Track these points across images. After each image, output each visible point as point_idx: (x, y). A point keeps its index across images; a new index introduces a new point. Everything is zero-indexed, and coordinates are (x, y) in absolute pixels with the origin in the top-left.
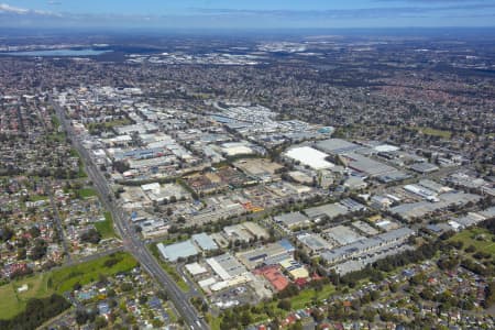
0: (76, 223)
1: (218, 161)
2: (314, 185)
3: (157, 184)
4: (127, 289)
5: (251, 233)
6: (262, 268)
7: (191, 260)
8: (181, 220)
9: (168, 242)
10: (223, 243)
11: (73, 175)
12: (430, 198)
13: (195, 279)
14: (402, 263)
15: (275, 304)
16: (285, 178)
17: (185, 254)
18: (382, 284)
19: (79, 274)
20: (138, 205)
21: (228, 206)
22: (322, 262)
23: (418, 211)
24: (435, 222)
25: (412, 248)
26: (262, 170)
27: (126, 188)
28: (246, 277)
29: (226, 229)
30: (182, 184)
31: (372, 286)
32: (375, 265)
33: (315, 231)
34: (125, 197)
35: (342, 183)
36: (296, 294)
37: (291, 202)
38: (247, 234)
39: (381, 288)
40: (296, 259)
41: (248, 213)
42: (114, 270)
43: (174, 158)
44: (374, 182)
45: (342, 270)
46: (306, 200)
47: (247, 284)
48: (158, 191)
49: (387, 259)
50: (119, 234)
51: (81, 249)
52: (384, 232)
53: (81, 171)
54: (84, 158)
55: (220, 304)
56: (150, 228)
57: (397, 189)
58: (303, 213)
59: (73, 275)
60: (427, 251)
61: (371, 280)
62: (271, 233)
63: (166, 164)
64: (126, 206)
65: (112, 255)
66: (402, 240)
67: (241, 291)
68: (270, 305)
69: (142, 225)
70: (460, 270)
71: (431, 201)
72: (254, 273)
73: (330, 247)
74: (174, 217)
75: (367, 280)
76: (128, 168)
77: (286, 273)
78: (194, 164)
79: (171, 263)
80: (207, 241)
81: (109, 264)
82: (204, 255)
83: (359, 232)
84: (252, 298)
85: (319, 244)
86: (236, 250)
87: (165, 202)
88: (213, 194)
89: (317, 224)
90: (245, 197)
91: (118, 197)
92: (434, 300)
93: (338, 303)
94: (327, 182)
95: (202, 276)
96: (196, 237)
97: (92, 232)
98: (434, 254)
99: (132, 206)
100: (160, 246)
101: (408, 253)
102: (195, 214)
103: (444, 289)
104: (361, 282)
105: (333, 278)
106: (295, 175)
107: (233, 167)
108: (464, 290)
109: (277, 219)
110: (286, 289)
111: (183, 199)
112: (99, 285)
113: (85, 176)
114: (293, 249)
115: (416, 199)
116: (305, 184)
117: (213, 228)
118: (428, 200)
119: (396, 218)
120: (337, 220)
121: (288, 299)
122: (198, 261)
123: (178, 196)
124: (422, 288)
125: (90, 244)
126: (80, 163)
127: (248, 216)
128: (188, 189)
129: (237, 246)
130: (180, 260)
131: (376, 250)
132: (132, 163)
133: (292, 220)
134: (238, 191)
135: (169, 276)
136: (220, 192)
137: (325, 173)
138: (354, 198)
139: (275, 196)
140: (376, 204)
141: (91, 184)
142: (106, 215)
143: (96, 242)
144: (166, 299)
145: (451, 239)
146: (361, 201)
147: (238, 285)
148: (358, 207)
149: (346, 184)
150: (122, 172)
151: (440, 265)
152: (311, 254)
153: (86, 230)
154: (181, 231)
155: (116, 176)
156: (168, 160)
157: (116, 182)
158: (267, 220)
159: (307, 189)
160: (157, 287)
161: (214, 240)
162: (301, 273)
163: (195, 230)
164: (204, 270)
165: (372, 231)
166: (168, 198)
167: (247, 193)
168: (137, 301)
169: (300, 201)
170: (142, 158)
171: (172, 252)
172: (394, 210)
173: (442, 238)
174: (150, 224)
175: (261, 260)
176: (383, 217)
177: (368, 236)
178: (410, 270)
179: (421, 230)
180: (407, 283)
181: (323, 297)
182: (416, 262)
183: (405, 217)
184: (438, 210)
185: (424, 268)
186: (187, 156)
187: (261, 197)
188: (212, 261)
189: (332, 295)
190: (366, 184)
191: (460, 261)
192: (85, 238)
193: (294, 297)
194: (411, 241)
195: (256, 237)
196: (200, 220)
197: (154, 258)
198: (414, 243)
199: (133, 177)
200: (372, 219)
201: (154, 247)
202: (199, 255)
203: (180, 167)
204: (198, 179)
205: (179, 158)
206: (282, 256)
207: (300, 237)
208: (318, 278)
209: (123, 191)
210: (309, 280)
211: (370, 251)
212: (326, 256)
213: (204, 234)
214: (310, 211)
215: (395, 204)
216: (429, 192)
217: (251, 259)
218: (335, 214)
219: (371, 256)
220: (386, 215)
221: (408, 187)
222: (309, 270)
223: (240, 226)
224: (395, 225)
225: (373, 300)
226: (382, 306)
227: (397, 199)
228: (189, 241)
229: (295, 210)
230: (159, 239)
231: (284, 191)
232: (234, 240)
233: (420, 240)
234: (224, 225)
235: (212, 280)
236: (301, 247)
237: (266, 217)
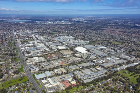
0: (13, 68)
1: (56, 51)
2: (81, 57)
3: (38, 57)
4: (24, 87)
6: (63, 81)
7: (43, 79)
8: (43, 67)
9: (38, 73)
10: (53, 74)
11: (15, 55)
12: (113, 61)
13: (44, 84)
14: (102, 80)
15: (65, 91)
16: (74, 56)
17: (42, 77)
18: (96, 85)
19: (11, 83)
20: (31, 63)
21: (56, 63)
22: (80, 79)
23: (109, 65)
24: (113, 68)
25: (106, 75)
26: (68, 53)
27: (29, 58)
28: (58, 83)
29: (55, 70)
30: (44, 57)
31: (93, 86)
32: (95, 80)
33: (80, 70)
34: (28, 61)
35: (89, 57)
36: (72, 88)
37: (74, 62)
38: (60, 71)
39: (96, 87)
40: (73, 78)
41: (62, 65)
42: (21, 82)
43: (43, 50)
44: (98, 57)
45: (85, 82)
46: (79, 62)
47: (58, 86)
48: (37, 59)
49: (99, 79)
50: (25, 71)
51: (13, 76)
52: (99, 71)
54: (18, 50)
55: (49, 91)
56: (34, 70)
57: (104, 59)
58: (77, 65)
59: (10, 83)
60: (110, 76)
61: (93, 84)
62: (67, 71)
63: (41, 52)
64: (28, 63)
65: (22, 77)
66: (103, 73)
67: (56, 87)
68: (63, 92)
69: (31, 69)
70: (118, 82)
71: (113, 62)
72: (61, 83)
73: (83, 75)
74: (41, 67)
75: (92, 84)
76: (30, 53)
77: (69, 82)
78: (49, 52)
79: (38, 80)
80: (49, 73)
81: (20, 80)
82: (47, 77)
83: (92, 71)
84: (59, 90)
85: (80, 74)
86: (57, 76)
87: (39, 62)
88: (53, 60)
89: (80, 69)
90: (62, 61)
91: (26, 61)
92: (110, 90)
93: (83, 91)
94: (85, 57)
95: (46, 83)
96: (46, 72)
97: (17, 71)
99: (30, 63)
100: (35, 75)
101: (105, 77)
102: (47, 66)
103: (113, 87)
104: (90, 85)
105: (83, 84)
106: (77, 55)
107: (60, 52)
108: (119, 88)
109: (70, 67)
110: (69, 87)
111: (44, 61)
112: (16, 86)
113: (18, 55)
114: (73, 76)
115: (109, 61)
116: (79, 57)
117: (51, 70)
118: (112, 62)
119: (103, 67)
120: (86, 67)
121: (69, 90)
122: (45, 79)
123: (43, 61)
124: (107, 87)
125: (16, 74)
126: (17, 52)
127: (61, 66)
128: (46, 59)
129: (57, 75)
130: (40, 79)
131: (96, 76)
132: (31, 51)
133: (74, 67)
134: (60, 59)
135: (37, 84)
136: (55, 60)
137: (85, 54)
138: (92, 61)
139: (70, 61)
140: (98, 63)
141: (19, 57)
142: (22, 66)
143: (18, 74)
144: (34, 90)
145: (117, 73)
146: (94, 62)
147: (55, 86)
148: (93, 64)
149: (90, 57)
150: (28, 54)
151: (113, 80)
152: (77, 77)
153: (15, 70)
154: (42, 71)
155: (27, 55)
156: (42, 50)
157: (26, 57)
158: (67, 67)
159: (79, 59)
160: (33, 87)
161: (51, 73)
162: (74, 82)
163: (46, 70)
164: (46, 82)
165: (96, 71)
166: (40, 61)
167: (62, 60)
168: (26, 90)
169: (77, 62)
170: (35, 50)
171: (38, 77)
172: (102, 65)
173: (115, 72)
174: (34, 69)
175: (63, 79)
176: (99, 66)
177: (94, 72)
178: (104, 82)
179: (109, 70)
180: (103, 85)
181: (79, 90)
182: (106, 79)
183: (105, 67)
184: (114, 65)
185: (108, 81)
186: (47, 49)
187: (66, 61)
188: (49, 79)
189: (82, 89)
190: (96, 57)
191: (119, 79)
192: (15, 73)
194: (106, 73)
195: (63, 72)
196: (48, 68)
197: (33, 78)
198: (107, 74)
199: (31, 55)
200: (96, 67)
201: (34, 75)
202: (46, 78)
203: (45, 52)
204: (49, 56)
205: (45, 50)
206: (69, 78)
207: (75, 72)
208: (78, 84)
209: (28, 59)
210: (76, 84)
211: (94, 76)
212: (81, 77)
213: (48, 71)
214: (79, 65)
215: (103, 63)
216: (113, 60)
217: (60, 79)
218: (86, 66)
219: (94, 78)
220: (100, 66)
221: (107, 58)
222: (76, 82)
223: (59, 69)
224: (102, 69)
225: (93, 90)
226: (95, 92)
227: (104, 62)
228: (44, 74)
229: (75, 64)
230: (35, 73)
231: (73, 59)
232: (56, 73)
233: (109, 73)
235: (48, 84)
236: (75, 75)
237: (67, 66)
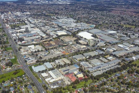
0: (4, 59)
1: (55, 37)
2: (87, 45)
3: (33, 46)
4: (21, 82)
5: (65, 62)
6: (67, 74)
7: (43, 72)
8: (41, 58)
9: (36, 65)
10: (55, 66)
11: (5, 43)
12: (126, 49)
13: (44, 78)
14: (115, 72)
15: (71, 87)
16: (77, 43)
17: (41, 70)
18: (108, 79)
19: (4, 77)
20: (26, 53)
21: (57, 53)
22: (88, 72)
23: (122, 53)
24: (128, 57)
25: (120, 66)
26: (70, 40)
27: (22, 47)
28: (62, 77)
29: (56, 61)
30: (42, 45)
31: (105, 80)
32: (106, 72)
33: (87, 61)
34: (22, 50)
35: (97, 44)
37: (79, 51)
38: (63, 62)
39: (108, 81)
40: (79, 71)
41: (64, 55)
42: (16, 76)
43: (40, 36)
44: (107, 44)
45: (95, 74)
46: (84, 50)
47: (62, 80)
48: (33, 48)
49: (111, 70)
50: (19, 63)
51: (5, 69)
52: (110, 61)
53: (7, 41)
54: (9, 37)
55: (52, 87)
56: (30, 61)
57: (115, 46)
58: (83, 55)
59: (2, 78)
60: (124, 68)
61: (105, 78)
62: (71, 62)
63: (37, 38)
64: (22, 53)
65: (16, 70)
66: (116, 64)
67: (60, 82)
68: (69, 87)
69: (27, 60)
70: (135, 74)
71: (127, 50)
72: (64, 76)
73: (91, 66)
74: (38, 57)
75: (103, 78)
76: (23, 40)
77: (75, 75)
78: (46, 38)
79: (36, 73)
80: (49, 65)
81: (15, 74)
82: (48, 70)
83: (102, 61)
84: (63, 85)
85: (88, 66)
86: (59, 68)
87: (36, 52)
88: (52, 49)
89: (87, 59)
90: (63, 49)
91: (19, 50)
92: (126, 84)
93: (92, 86)
94: (91, 44)
95: (47, 77)
96: (45, 64)
97: (10, 63)
98: (126, 68)
99: (24, 53)
100: (33, 67)
101: (118, 68)
102: (46, 56)
103: (129, 80)
104: (101, 78)
105: (92, 77)
106: (80, 41)
107: (60, 39)
108: (136, 81)
109: (74, 57)
110: (75, 81)
111: (42, 51)
112: (11, 81)
113: (9, 43)
114: (79, 67)
115: (121, 49)
116: (84, 45)
117: (52, 60)
118: (125, 50)
119: (115, 56)
120: (94, 57)
121: (76, 85)
122: (46, 72)
123: (40, 50)
124: (122, 80)
125: (9, 67)
126: (7, 39)
127: (64, 56)
128: (44, 47)
129: (59, 66)
130: (39, 72)
131: (107, 67)
132: (25, 38)
133: (79, 57)
134: (61, 48)
135: (36, 78)
136: (55, 48)
137: (91, 41)
138: (101, 49)
139: (73, 49)
140: (108, 51)
141: (11, 46)
142: (15, 57)
143: (11, 66)
144: (33, 86)
145: (132, 63)
146: (103, 50)
147: (59, 80)
148: (102, 52)
149: (98, 45)
150: (21, 42)
151: (129, 72)
152: (85, 69)
153: (7, 62)
154: (41, 62)
155: (19, 43)
156: (37, 37)
157: (19, 45)
158: (70, 58)
159: (85, 46)
160: (31, 81)
161: (52, 65)
162: (81, 75)
163: (45, 61)
164: (47, 75)
165: (106, 61)
166: (37, 50)
167: (64, 48)
168: (23, 86)
169: (82, 51)
170: (29, 37)
171: (36, 69)
172: (114, 53)
173: (130, 63)
174: (30, 59)
175: (67, 71)
176: (110, 56)
177: (104, 63)
178: (118, 74)
179: (122, 60)
180: (117, 78)
181: (88, 84)
182: (120, 71)
183: (117, 56)
184: (128, 53)
185: (123, 73)
186: (44, 35)
187: (69, 50)
188: (50, 72)
189: (91, 83)
190: (105, 45)
191: (135, 70)
192: (7, 65)
193: (78, 84)
194: (119, 64)
195: (66, 63)
196: (47, 58)
197: (31, 71)
198: (120, 64)
199: (25, 43)
200: (106, 57)
201: (31, 67)
202: (46, 70)
203: (42, 39)
204: (48, 44)
205: (41, 36)
206: (75, 70)
207: (81, 63)
208: (86, 77)
209: (21, 48)
210: (83, 78)
211: (105, 68)
212: (89, 69)
213: (48, 63)
214: (85, 54)
215: (114, 51)
216: (126, 47)
217: (64, 71)
218: (94, 55)
219: (105, 69)
220: (111, 55)
221: (119, 45)
222: (83, 74)
223: (61, 60)
224: (114, 58)
225: (105, 85)
226: (108, 87)
227: (115, 50)
228: (43, 65)
229: (80, 54)
230: (33, 64)
231: (76, 47)
232: (58, 64)
233: (122, 64)
234: (55, 60)
235: (50, 79)
236: (81, 67)
237: (70, 56)
